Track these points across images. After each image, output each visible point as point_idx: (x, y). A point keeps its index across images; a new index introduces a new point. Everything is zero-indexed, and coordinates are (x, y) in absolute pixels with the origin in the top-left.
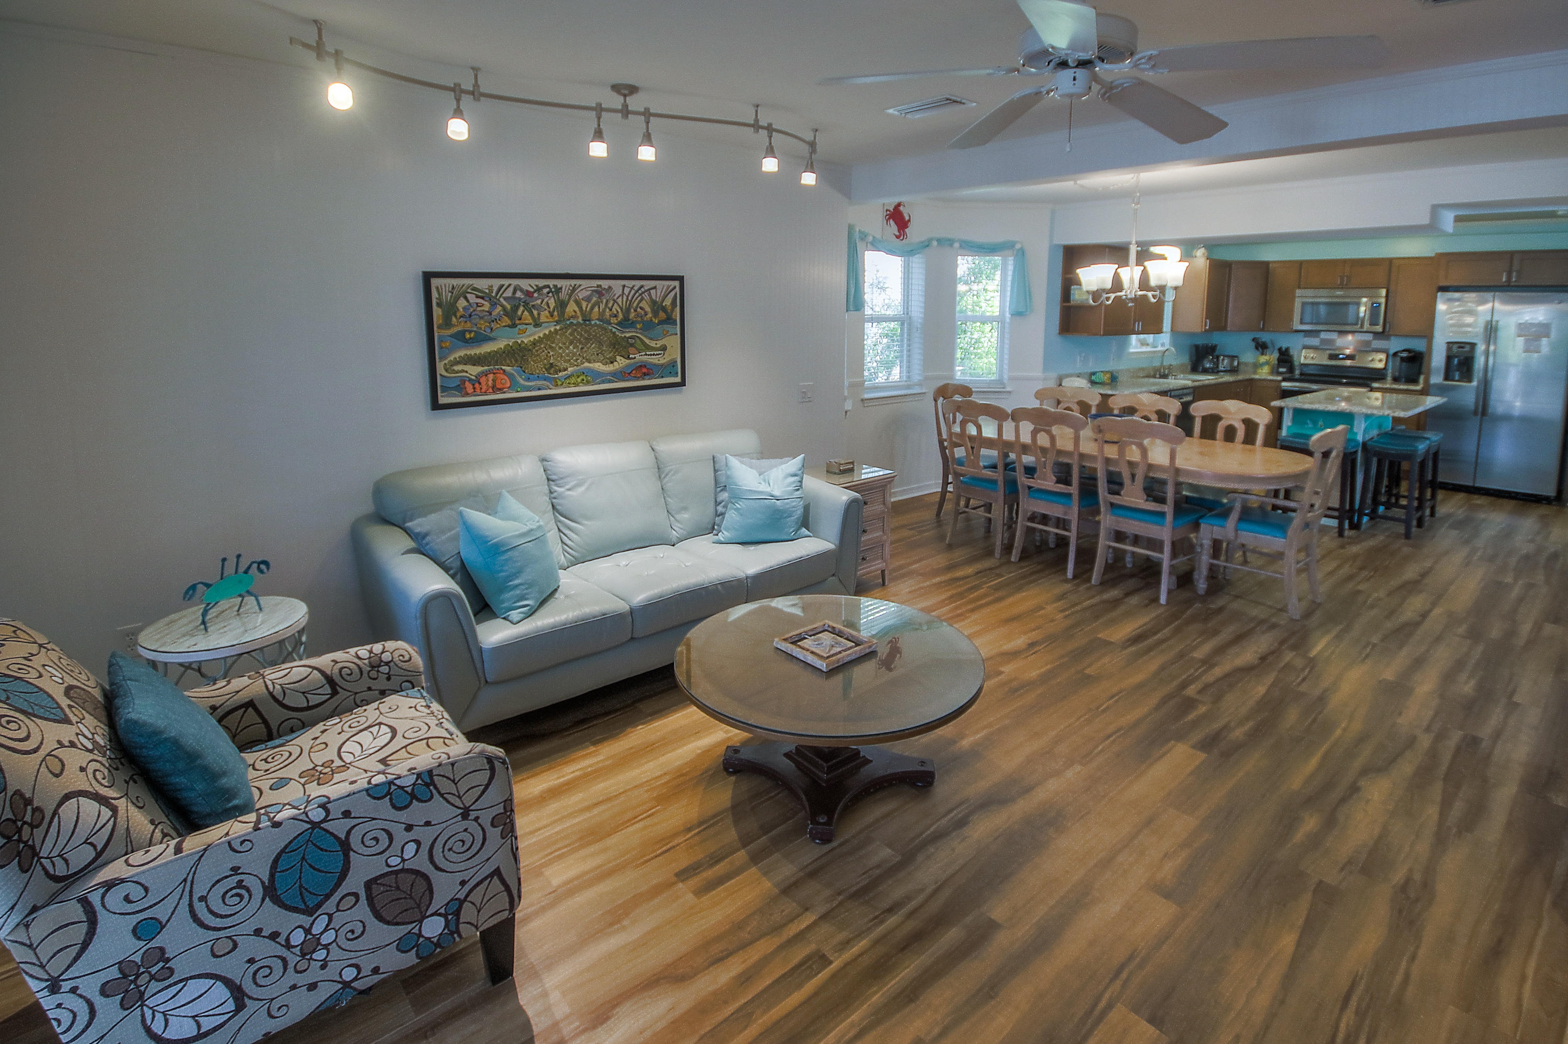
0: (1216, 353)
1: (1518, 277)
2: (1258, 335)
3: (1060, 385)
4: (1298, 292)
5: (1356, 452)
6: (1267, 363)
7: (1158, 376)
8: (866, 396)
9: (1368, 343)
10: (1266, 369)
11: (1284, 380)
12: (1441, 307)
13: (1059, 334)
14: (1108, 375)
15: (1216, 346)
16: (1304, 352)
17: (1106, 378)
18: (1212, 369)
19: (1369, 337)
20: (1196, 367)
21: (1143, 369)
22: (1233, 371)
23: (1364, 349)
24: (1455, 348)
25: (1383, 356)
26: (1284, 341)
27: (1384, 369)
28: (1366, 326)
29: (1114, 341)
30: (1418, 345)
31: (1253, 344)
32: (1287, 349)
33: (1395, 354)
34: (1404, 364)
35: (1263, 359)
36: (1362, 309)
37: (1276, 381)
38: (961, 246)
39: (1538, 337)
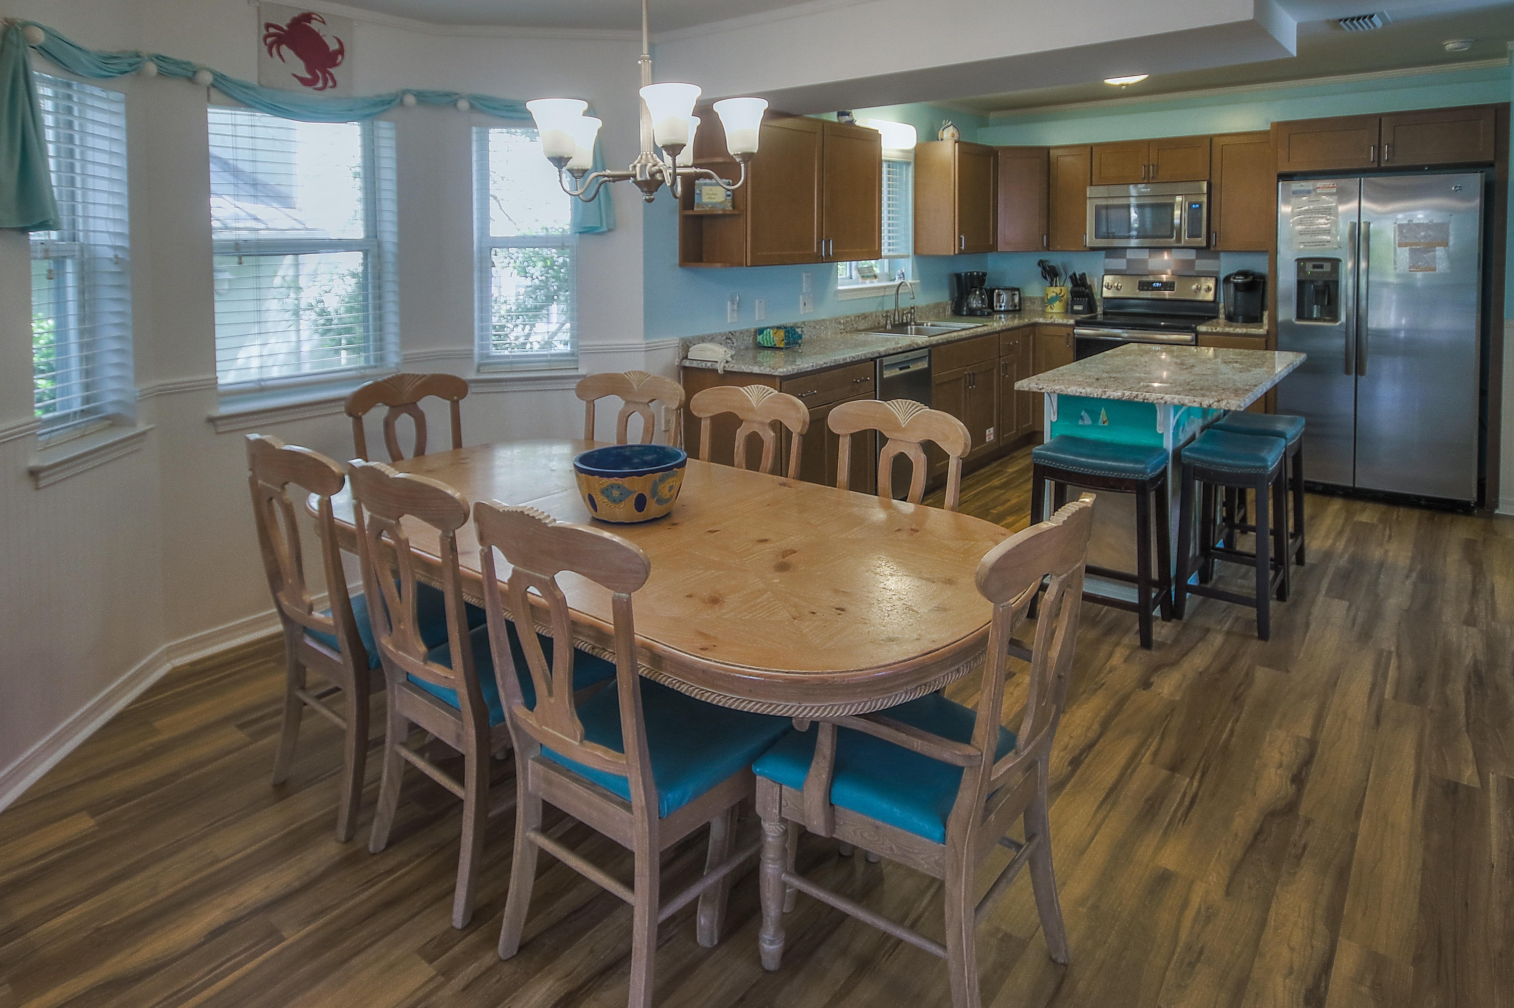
0: (987, 285)
1: (1392, 153)
2: (1046, 256)
3: (686, 358)
4: (1089, 191)
5: (1164, 473)
6: (1058, 298)
7: (889, 327)
8: (225, 410)
9: (1191, 263)
10: (1057, 307)
11: (1078, 324)
12: (1285, 209)
13: (680, 266)
14: (782, 333)
15: (984, 274)
16: (1108, 279)
17: (777, 338)
18: (981, 309)
19: (1191, 255)
20: (959, 310)
21: (865, 317)
22: (1016, 310)
23: (1187, 274)
24: (1309, 268)
25: (1211, 283)
26: (1079, 265)
27: (1214, 301)
28: (1185, 238)
29: (805, 274)
30: (1259, 264)
31: (1040, 269)
32: (1083, 276)
33: (1227, 279)
34: (1239, 294)
35: (1052, 292)
36: (1177, 213)
37: (1066, 325)
38: (472, 106)
39: (1430, 246)
